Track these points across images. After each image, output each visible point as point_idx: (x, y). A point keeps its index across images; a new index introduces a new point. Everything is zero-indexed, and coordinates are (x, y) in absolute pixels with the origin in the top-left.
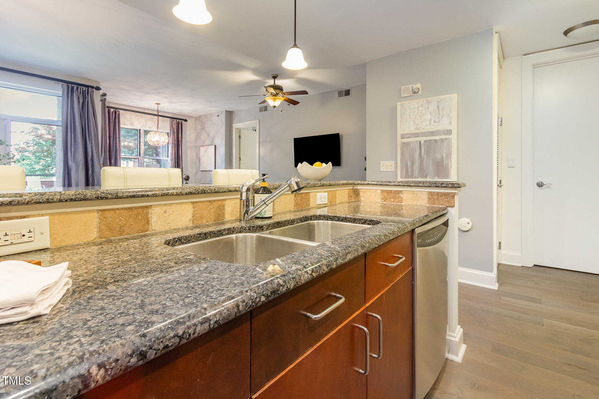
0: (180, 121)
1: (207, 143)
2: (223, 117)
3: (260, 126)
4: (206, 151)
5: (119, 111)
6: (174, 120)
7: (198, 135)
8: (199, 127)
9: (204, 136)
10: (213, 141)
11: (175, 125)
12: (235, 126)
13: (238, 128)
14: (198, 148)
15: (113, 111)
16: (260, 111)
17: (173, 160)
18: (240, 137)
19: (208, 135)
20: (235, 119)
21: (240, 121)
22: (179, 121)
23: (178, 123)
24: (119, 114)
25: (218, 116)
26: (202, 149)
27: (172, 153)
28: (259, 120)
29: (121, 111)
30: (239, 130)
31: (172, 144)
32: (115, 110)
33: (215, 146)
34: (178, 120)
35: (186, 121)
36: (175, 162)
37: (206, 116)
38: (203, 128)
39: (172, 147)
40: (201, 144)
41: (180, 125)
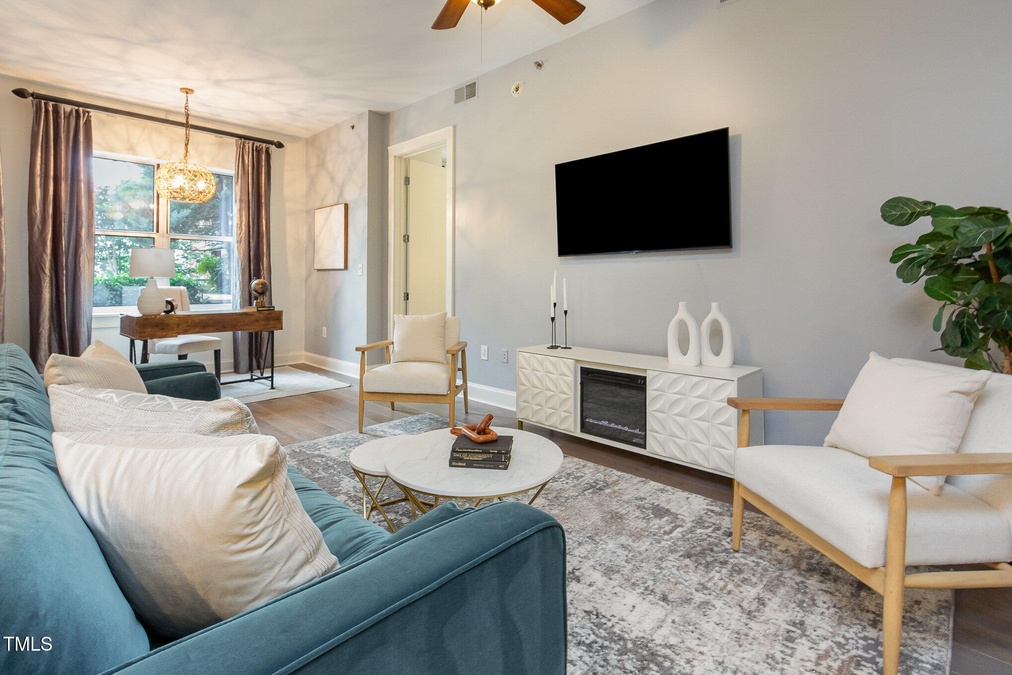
0: (264, 145)
1: (330, 200)
2: (363, 128)
3: (458, 146)
4: (326, 220)
5: (88, 112)
6: (247, 141)
7: (312, 182)
8: (314, 161)
9: (323, 182)
10: (341, 194)
11: (250, 154)
12: (395, 149)
13: (401, 158)
14: (310, 213)
15: (71, 111)
16: (457, 100)
17: (243, 242)
18: (407, 181)
19: (332, 179)
20: (395, 132)
21: (407, 136)
22: (260, 145)
23: (259, 151)
24: (90, 121)
25: (353, 127)
26: (320, 216)
27: (241, 224)
28: (455, 128)
29: (93, 113)
30: (405, 161)
31: (241, 201)
32: (77, 108)
33: (346, 206)
34: (257, 144)
35: (280, 145)
36: (247, 248)
37: (328, 132)
38: (322, 165)
39: (240, 210)
40: (318, 205)
41: (263, 156)
